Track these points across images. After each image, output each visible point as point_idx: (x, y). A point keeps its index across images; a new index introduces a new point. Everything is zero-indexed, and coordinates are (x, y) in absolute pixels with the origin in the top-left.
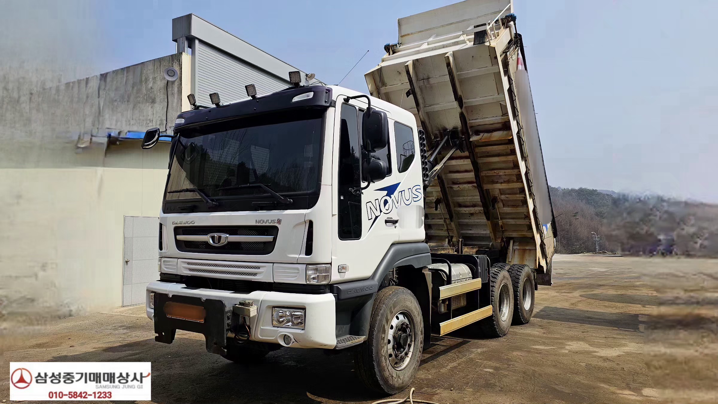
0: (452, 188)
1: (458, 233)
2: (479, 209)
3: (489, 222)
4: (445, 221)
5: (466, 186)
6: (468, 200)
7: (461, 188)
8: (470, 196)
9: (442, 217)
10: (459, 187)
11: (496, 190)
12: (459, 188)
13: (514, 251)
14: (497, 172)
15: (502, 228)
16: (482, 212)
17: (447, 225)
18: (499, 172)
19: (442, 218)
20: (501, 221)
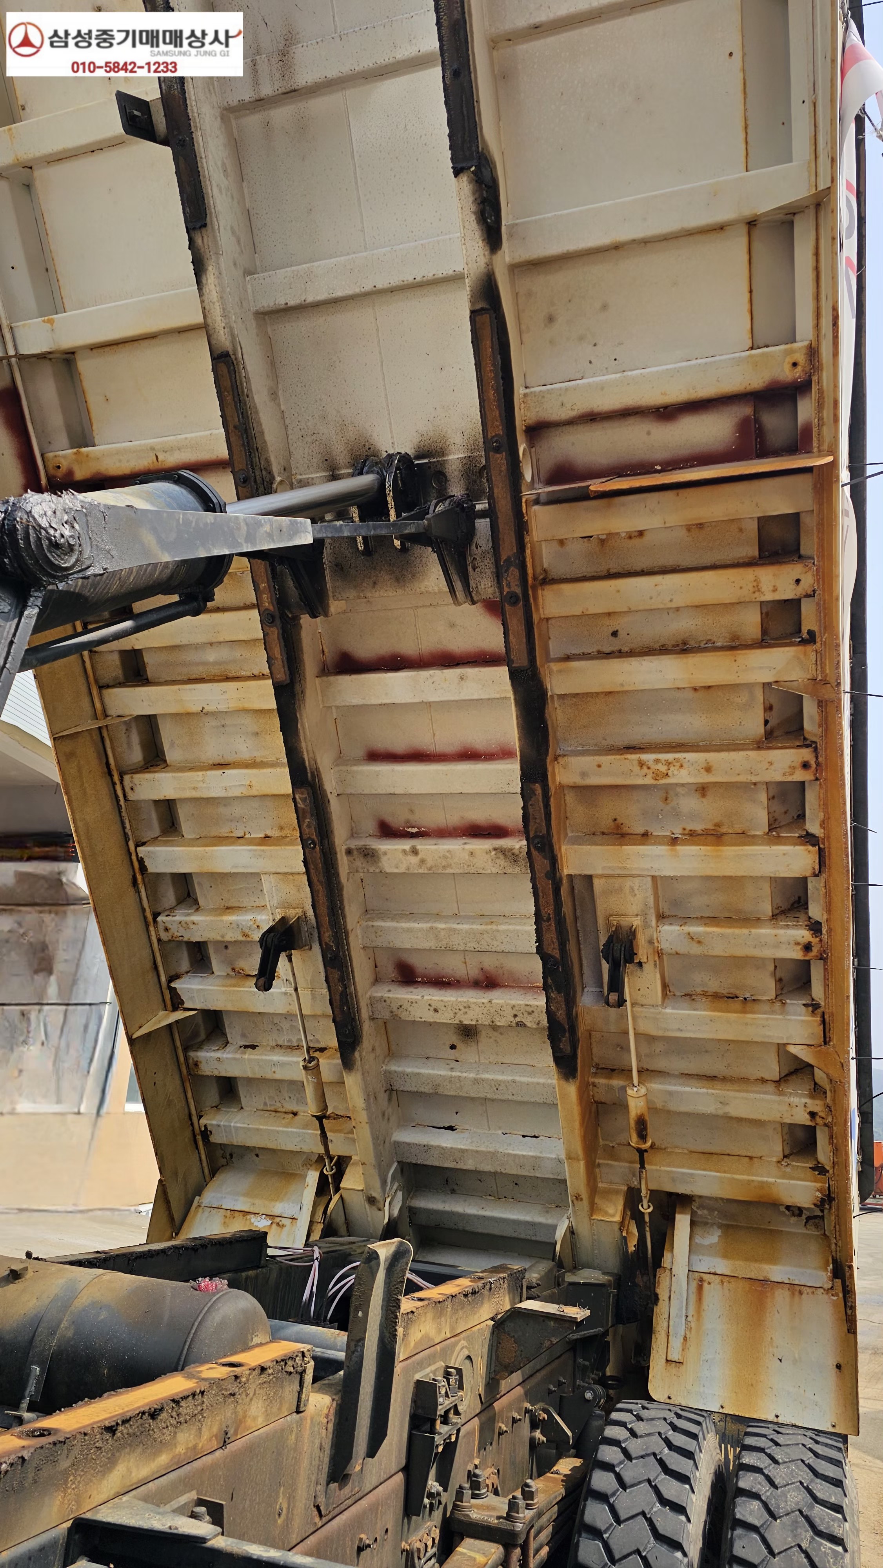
0: (369, 855)
1: (379, 1140)
2: (513, 1002)
3: (572, 1089)
4: (311, 1066)
5: (458, 847)
6: (457, 942)
7: (423, 861)
8: (468, 918)
9: (300, 1040)
10: (415, 852)
11: (637, 881)
12: (414, 860)
13: (700, 1288)
14: (657, 761)
15: (643, 1137)
16: (529, 1022)
17: (320, 1087)
18: (668, 763)
19: (299, 1047)
20: (643, 1091)
